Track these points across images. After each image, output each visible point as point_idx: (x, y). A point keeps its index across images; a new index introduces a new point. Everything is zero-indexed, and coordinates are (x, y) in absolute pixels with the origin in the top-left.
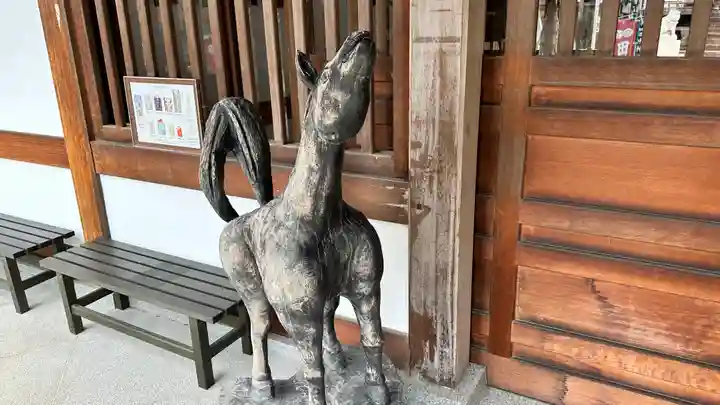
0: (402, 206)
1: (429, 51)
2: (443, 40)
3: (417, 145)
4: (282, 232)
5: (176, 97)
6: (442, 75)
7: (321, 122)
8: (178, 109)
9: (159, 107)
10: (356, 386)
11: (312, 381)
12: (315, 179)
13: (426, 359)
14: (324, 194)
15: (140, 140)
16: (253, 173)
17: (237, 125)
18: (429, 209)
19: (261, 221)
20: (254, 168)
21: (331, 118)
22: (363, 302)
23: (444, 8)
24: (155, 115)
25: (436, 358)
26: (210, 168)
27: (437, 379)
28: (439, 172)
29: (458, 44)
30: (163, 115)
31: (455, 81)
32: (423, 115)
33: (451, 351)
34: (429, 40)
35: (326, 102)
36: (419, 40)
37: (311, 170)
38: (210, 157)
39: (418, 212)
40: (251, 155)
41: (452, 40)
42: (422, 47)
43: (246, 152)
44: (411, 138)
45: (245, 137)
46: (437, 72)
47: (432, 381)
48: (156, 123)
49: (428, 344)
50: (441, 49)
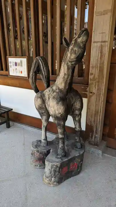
0: (86, 93)
1: (98, 46)
2: (102, 42)
3: (92, 74)
4: (55, 93)
5: (21, 62)
6: (101, 52)
7: (70, 58)
8: (22, 66)
9: (16, 65)
10: (71, 143)
11: (61, 138)
12: (66, 77)
13: (90, 138)
14: (68, 82)
15: (10, 74)
16: (45, 79)
17: (41, 64)
18: (94, 93)
19: (48, 91)
20: (45, 78)
21: (73, 56)
22: (77, 116)
23: (103, 32)
24: (15, 67)
25: (93, 138)
26: (33, 76)
27: (93, 144)
28: (98, 82)
29: (107, 43)
30: (17, 67)
31: (105, 54)
32: (94, 65)
33: (98, 136)
34: (98, 42)
35: (72, 51)
36: (94, 42)
37: (65, 74)
38: (33, 73)
39: (91, 94)
40: (45, 74)
41: (105, 42)
42: (95, 44)
43: (43, 72)
44: (90, 72)
45: (43, 68)
46: (100, 52)
47: (92, 144)
48: (15, 69)
49: (91, 133)
50: (101, 45)
